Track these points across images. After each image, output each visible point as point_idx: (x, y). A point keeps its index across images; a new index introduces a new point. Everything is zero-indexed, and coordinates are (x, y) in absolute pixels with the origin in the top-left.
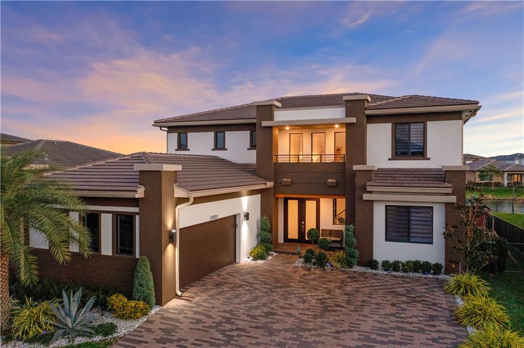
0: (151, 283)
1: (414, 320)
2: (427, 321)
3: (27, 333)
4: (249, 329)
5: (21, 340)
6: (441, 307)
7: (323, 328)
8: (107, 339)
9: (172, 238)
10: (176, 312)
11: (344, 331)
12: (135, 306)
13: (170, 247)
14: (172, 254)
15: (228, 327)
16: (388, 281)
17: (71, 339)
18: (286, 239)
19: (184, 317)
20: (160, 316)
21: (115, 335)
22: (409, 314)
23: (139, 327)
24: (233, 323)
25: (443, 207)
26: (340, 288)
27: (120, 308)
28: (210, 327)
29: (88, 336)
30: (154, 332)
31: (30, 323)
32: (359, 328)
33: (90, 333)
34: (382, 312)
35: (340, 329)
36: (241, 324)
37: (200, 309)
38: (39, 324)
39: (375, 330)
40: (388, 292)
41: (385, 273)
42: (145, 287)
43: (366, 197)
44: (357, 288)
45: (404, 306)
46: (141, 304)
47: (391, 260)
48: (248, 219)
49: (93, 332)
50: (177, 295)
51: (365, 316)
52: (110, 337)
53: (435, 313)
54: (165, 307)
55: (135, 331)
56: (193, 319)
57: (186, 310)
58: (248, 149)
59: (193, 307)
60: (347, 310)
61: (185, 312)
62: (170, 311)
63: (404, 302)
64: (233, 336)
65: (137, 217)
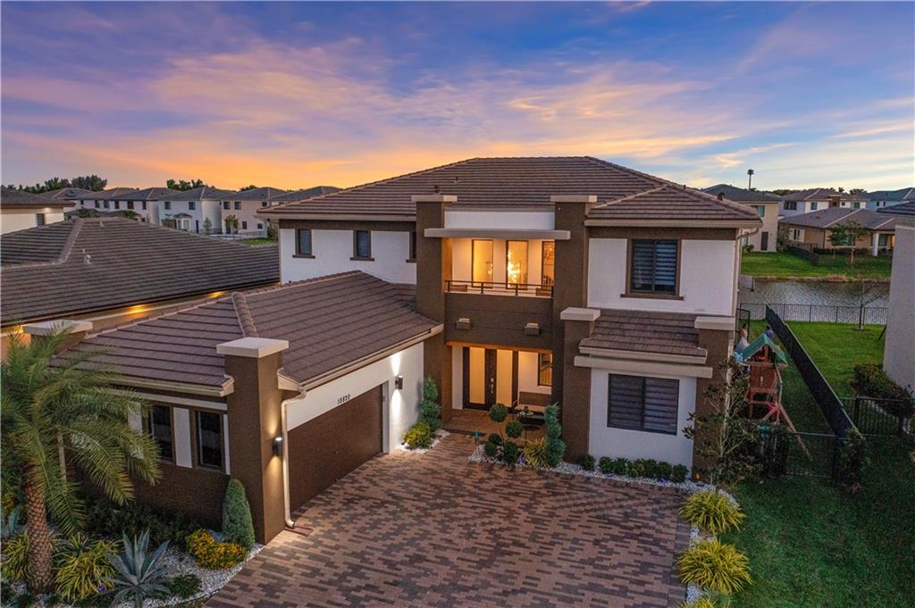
1: (619, 572)
2: (635, 573)
3: (77, 592)
4: (383, 587)
5: (70, 604)
6: (664, 548)
7: (486, 585)
8: (187, 602)
9: (276, 450)
10: (285, 555)
11: (514, 592)
12: (225, 553)
13: (275, 461)
14: (277, 469)
15: (355, 582)
16: (601, 495)
17: (138, 603)
18: (467, 404)
19: (296, 565)
20: (261, 563)
21: (198, 595)
22: (615, 560)
23: (232, 582)
24: (362, 576)
25: (694, 384)
26: (527, 508)
27: (205, 555)
28: (330, 583)
29: (161, 598)
30: (251, 591)
31: (81, 578)
32: (536, 585)
33: (163, 593)
34: (577, 556)
35: (510, 588)
36: (373, 578)
37: (318, 551)
38: (93, 577)
39: (559, 590)
40: (597, 517)
41: (603, 477)
42: (239, 525)
43: (579, 361)
44: (553, 508)
45: (611, 544)
46: (234, 548)
47: (614, 457)
48: (400, 388)
49: (168, 591)
50: (287, 525)
51: (551, 564)
52: (191, 598)
53: (652, 559)
54: (269, 546)
55: (225, 588)
56: (307, 567)
57: (298, 551)
58: (407, 261)
59: (307, 546)
60: (528, 551)
61: (297, 555)
62: (276, 553)
63: (614, 538)
64: (360, 599)
65: (225, 416)
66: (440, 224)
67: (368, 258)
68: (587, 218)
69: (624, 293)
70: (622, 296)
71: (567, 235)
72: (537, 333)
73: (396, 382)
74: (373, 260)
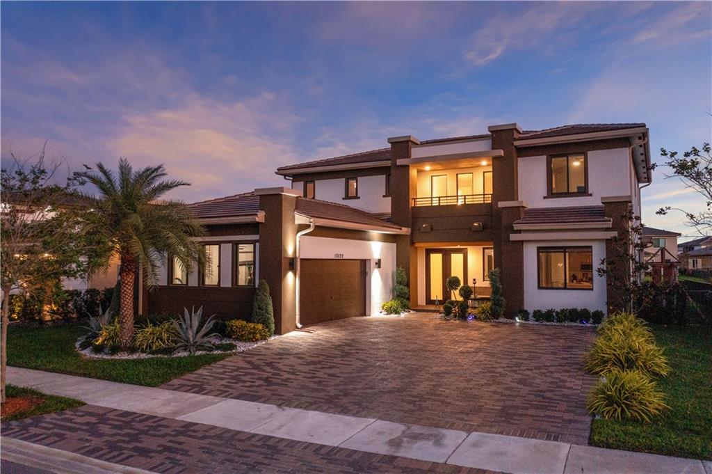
0: (271, 309)
1: (549, 348)
2: (563, 349)
9: (292, 266)
10: (297, 339)
13: (290, 275)
14: (291, 282)
15: (348, 348)
17: (192, 352)
18: (429, 301)
19: (304, 342)
22: (546, 345)
24: (353, 346)
25: (604, 245)
27: (240, 329)
28: (329, 349)
29: (209, 351)
30: (272, 349)
31: (154, 338)
33: (210, 348)
34: (517, 343)
36: (361, 347)
37: (321, 338)
38: (161, 340)
40: (532, 333)
41: (537, 323)
42: (264, 311)
43: (513, 237)
46: (260, 327)
47: (544, 310)
48: (379, 267)
49: (213, 348)
50: (297, 328)
54: (284, 336)
55: (254, 349)
57: (305, 338)
58: (383, 197)
59: (312, 336)
62: (291, 338)
63: (545, 339)
65: (257, 245)
66: (408, 155)
67: (356, 197)
68: (515, 140)
69: (546, 195)
70: (545, 198)
71: (501, 153)
72: (481, 229)
73: (376, 264)
74: (359, 198)
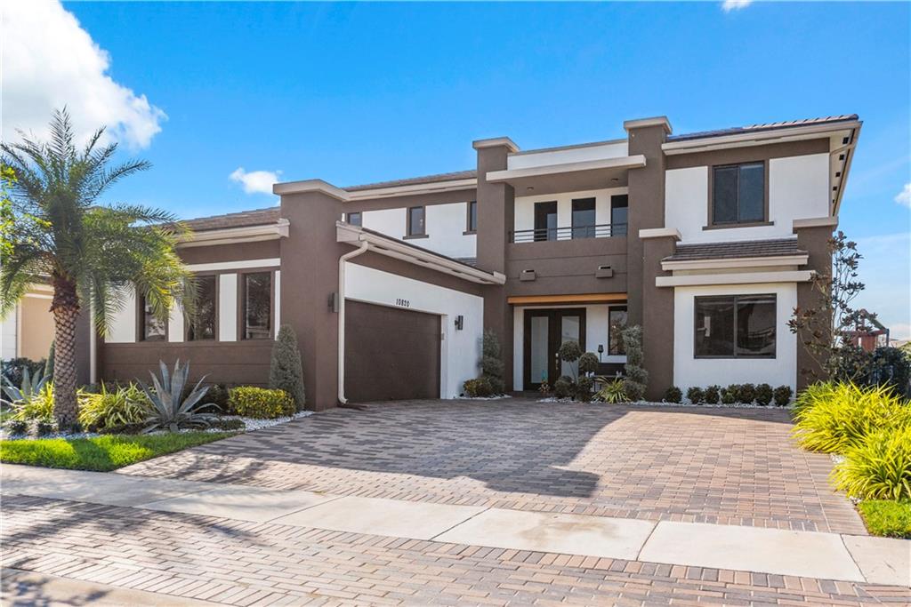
0: (299, 366)
8: (228, 432)
9: (332, 306)
18: (529, 385)
21: (241, 429)
23: (279, 425)
29: (198, 428)
41: (694, 406)
43: (661, 281)
47: (704, 388)
48: (460, 328)
49: (207, 423)
50: (339, 402)
52: (233, 430)
54: (321, 413)
55: (272, 427)
56: (366, 421)
58: (464, 234)
59: (365, 413)
62: (330, 415)
65: (278, 273)
66: (503, 166)
67: (423, 235)
68: (663, 142)
69: (706, 225)
70: (704, 229)
71: (642, 159)
72: (610, 275)
73: (456, 322)
74: (427, 236)
